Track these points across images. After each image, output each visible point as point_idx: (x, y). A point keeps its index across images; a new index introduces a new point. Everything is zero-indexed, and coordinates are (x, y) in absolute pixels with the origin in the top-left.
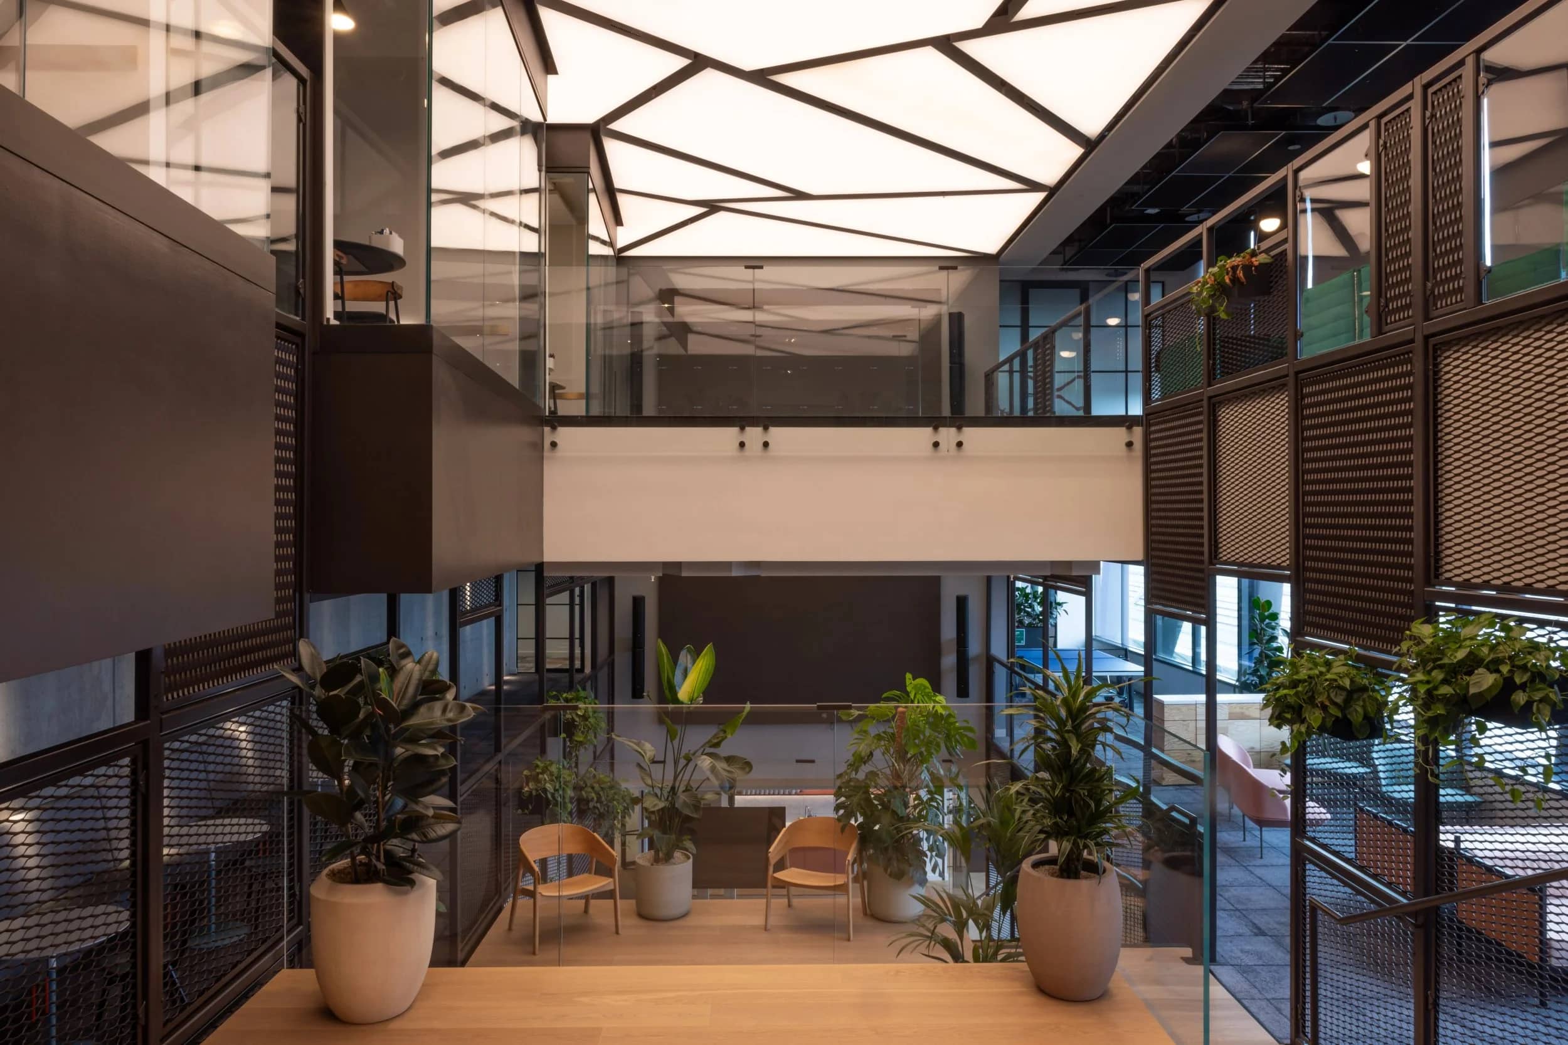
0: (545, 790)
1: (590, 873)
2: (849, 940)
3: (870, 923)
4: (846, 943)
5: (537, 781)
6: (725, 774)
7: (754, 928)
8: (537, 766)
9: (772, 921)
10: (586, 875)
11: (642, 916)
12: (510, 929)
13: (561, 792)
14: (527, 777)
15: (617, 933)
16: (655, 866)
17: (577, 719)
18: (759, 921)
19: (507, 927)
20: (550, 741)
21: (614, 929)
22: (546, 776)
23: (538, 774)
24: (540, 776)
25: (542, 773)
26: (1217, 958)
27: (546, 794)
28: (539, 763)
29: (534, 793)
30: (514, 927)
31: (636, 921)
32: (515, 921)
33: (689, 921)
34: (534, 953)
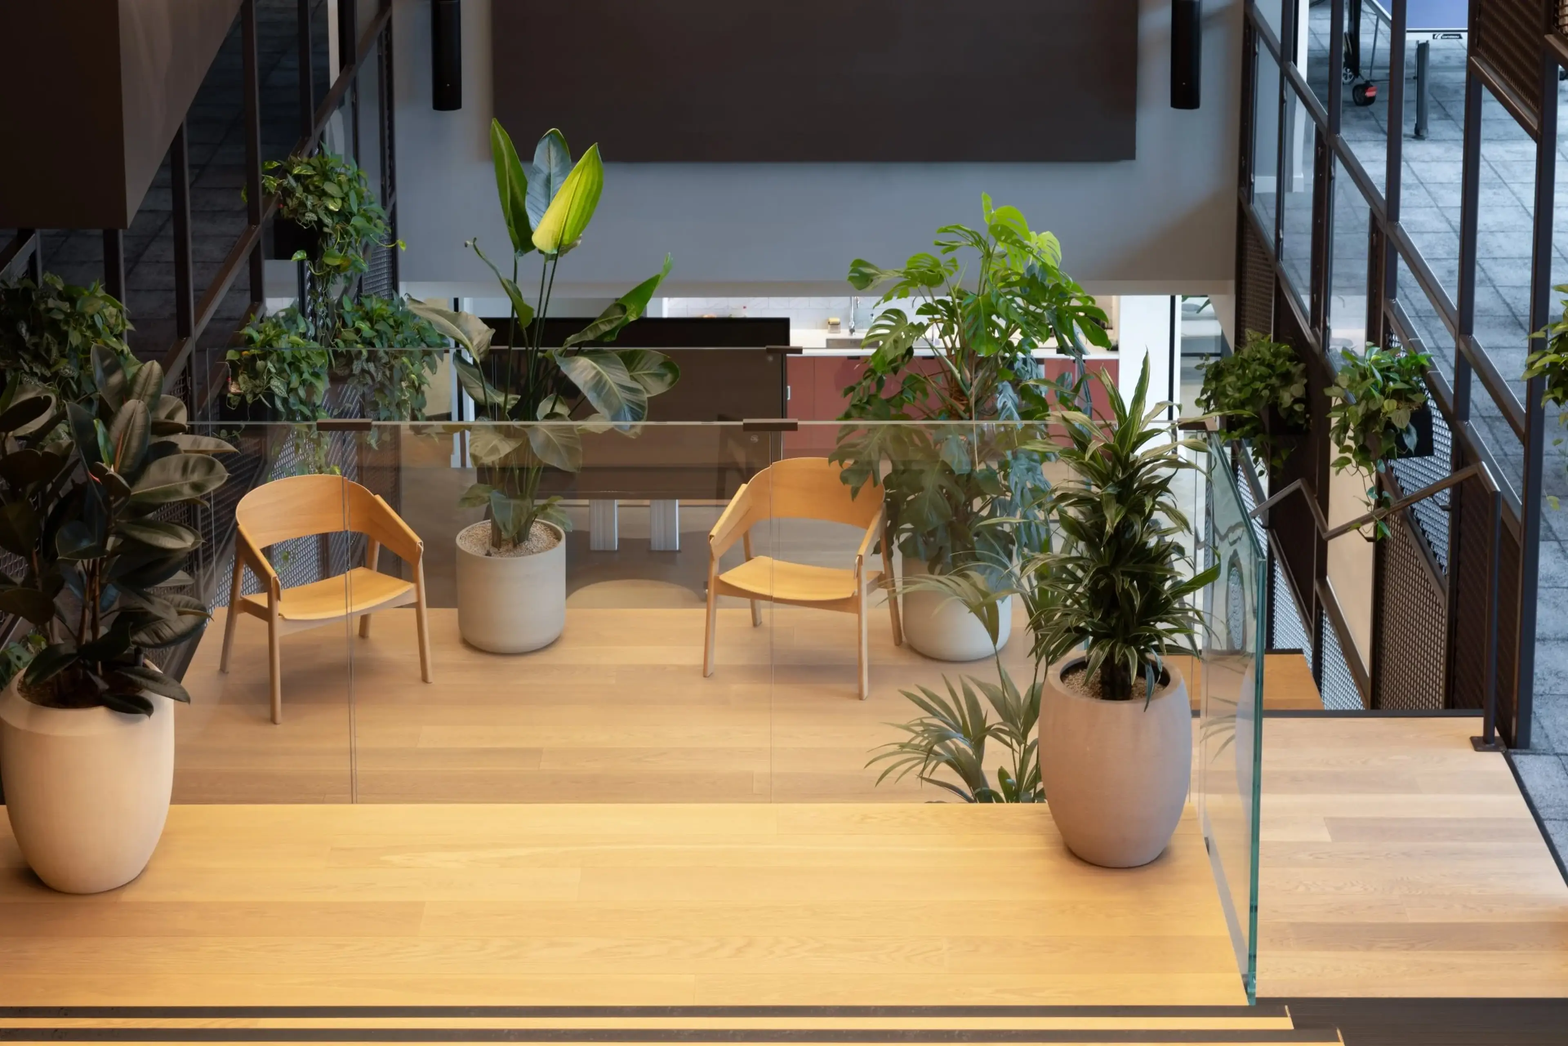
0: (270, 395)
1: (370, 568)
2: (860, 697)
3: (905, 661)
4: (858, 704)
5: (254, 374)
6: (622, 395)
7: (682, 669)
8: (251, 340)
9: (718, 657)
10: (359, 573)
11: (470, 645)
12: (223, 669)
13: (302, 393)
14: (232, 362)
15: (425, 679)
16: (495, 558)
17: (327, 220)
18: (693, 656)
19: (218, 666)
20: (272, 268)
21: (419, 674)
22: (270, 365)
23: (253, 358)
24: (260, 363)
25: (264, 357)
26: (1534, 739)
27: (273, 403)
28: (255, 335)
29: (249, 398)
30: (231, 667)
31: (463, 656)
32: (234, 653)
33: (562, 655)
34: (273, 720)
